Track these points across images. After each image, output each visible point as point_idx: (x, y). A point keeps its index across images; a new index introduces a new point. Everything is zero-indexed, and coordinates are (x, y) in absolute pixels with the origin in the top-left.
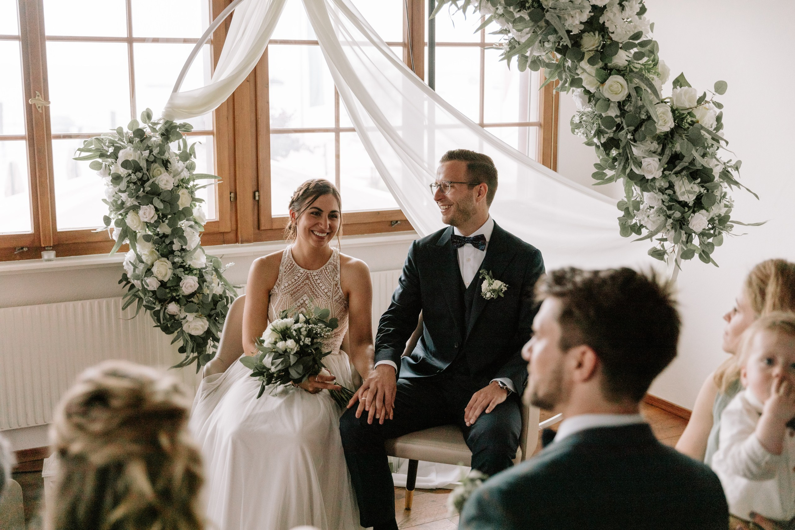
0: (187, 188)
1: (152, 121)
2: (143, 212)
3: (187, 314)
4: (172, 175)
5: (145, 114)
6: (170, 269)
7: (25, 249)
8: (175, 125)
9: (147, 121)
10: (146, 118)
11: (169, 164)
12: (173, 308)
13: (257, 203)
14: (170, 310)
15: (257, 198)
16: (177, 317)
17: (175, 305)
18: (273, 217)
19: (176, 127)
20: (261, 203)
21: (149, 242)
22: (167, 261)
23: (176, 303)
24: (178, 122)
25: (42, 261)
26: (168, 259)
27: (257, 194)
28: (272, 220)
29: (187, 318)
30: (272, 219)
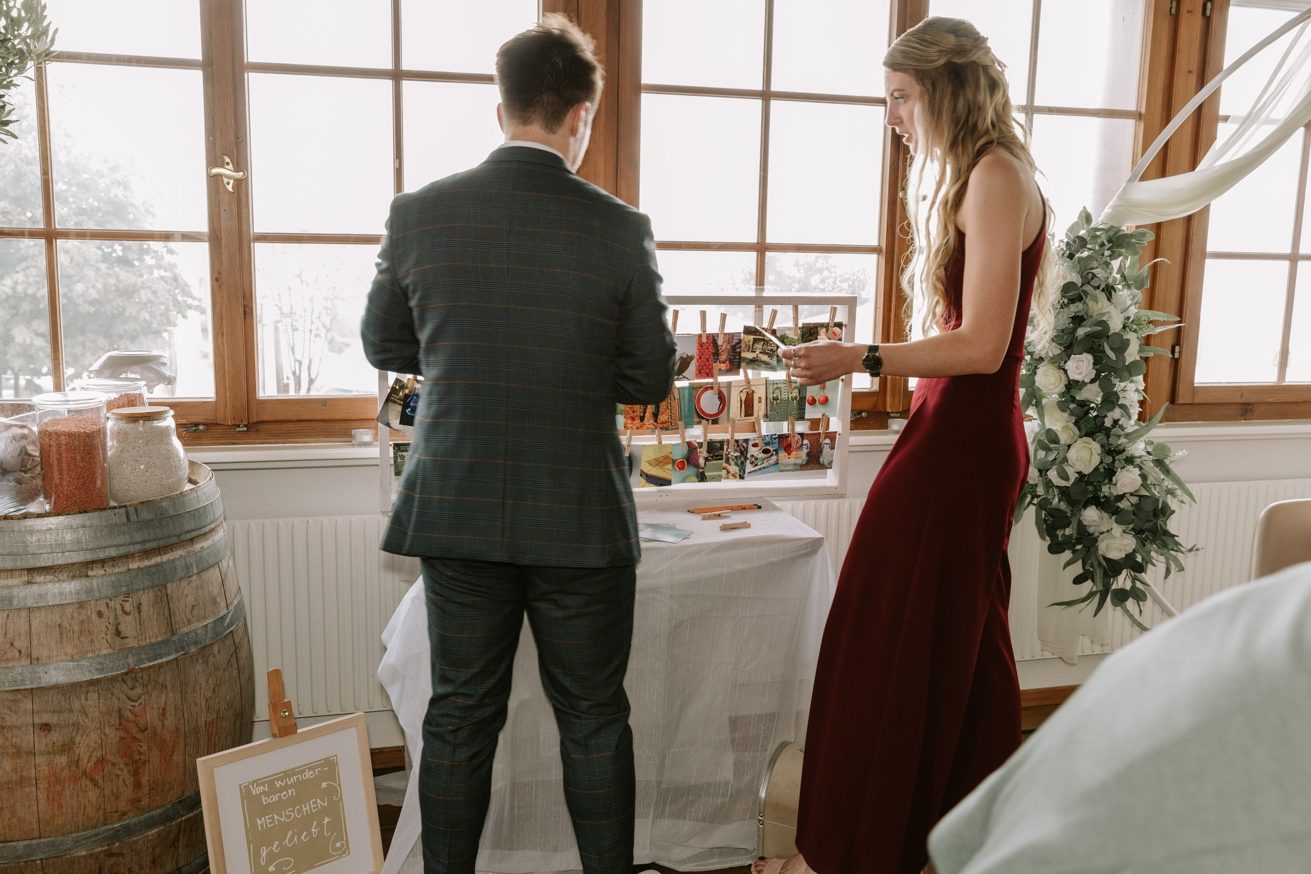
0: (1135, 331)
1: (1093, 225)
2: (1075, 365)
3: (1115, 526)
4: (1119, 308)
5: (1083, 215)
6: (1099, 454)
7: (864, 414)
8: (1121, 233)
9: (1085, 226)
10: (1084, 220)
11: (1113, 292)
12: (1091, 515)
13: (1176, 363)
14: (1086, 518)
15: (1177, 355)
16: (1091, 530)
17: (1097, 511)
18: (1195, 385)
19: (1126, 236)
20: (1183, 363)
21: (1064, 412)
22: (1094, 442)
23: (1099, 508)
24: (1128, 227)
25: (887, 434)
26: (1094, 440)
27: (1177, 349)
28: (1194, 390)
29: (1113, 532)
30: (1195, 388)
